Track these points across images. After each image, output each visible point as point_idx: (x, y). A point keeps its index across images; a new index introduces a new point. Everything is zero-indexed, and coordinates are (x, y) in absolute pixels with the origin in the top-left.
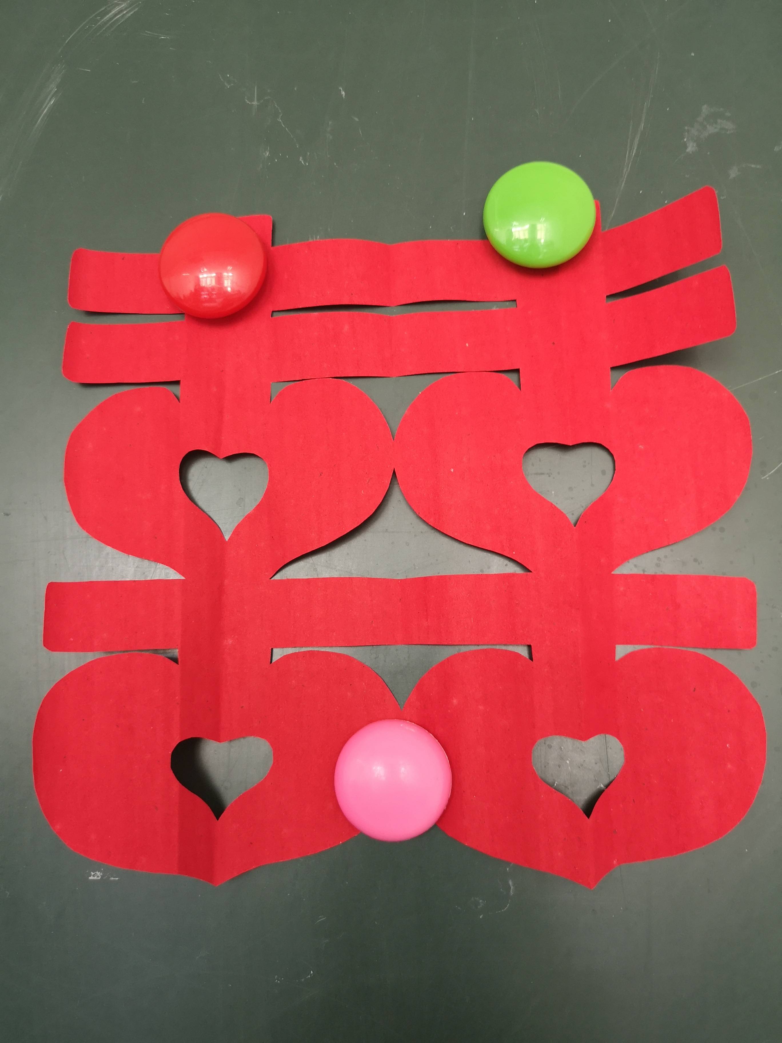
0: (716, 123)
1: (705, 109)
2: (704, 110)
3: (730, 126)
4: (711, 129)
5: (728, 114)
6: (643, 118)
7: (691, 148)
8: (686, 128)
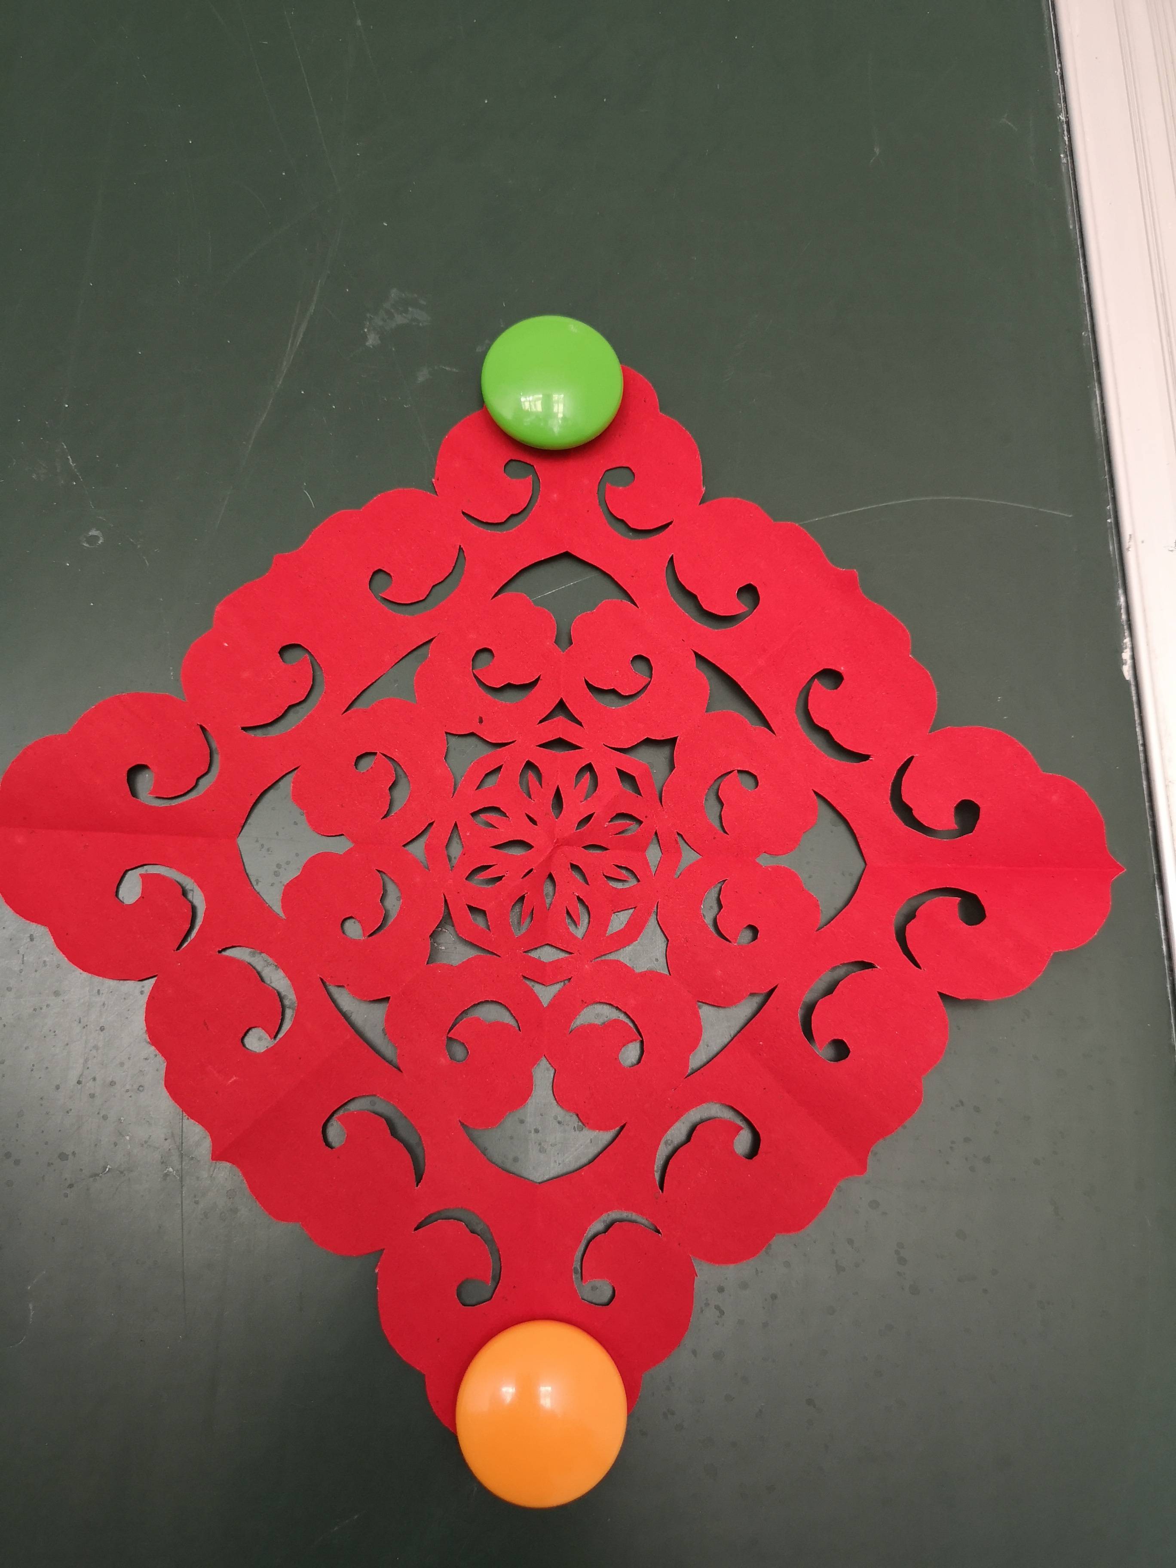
0: (406, 311)
1: (394, 293)
2: (393, 295)
3: (423, 318)
4: (400, 319)
5: (423, 302)
6: (315, 298)
7: (372, 340)
8: (368, 315)
